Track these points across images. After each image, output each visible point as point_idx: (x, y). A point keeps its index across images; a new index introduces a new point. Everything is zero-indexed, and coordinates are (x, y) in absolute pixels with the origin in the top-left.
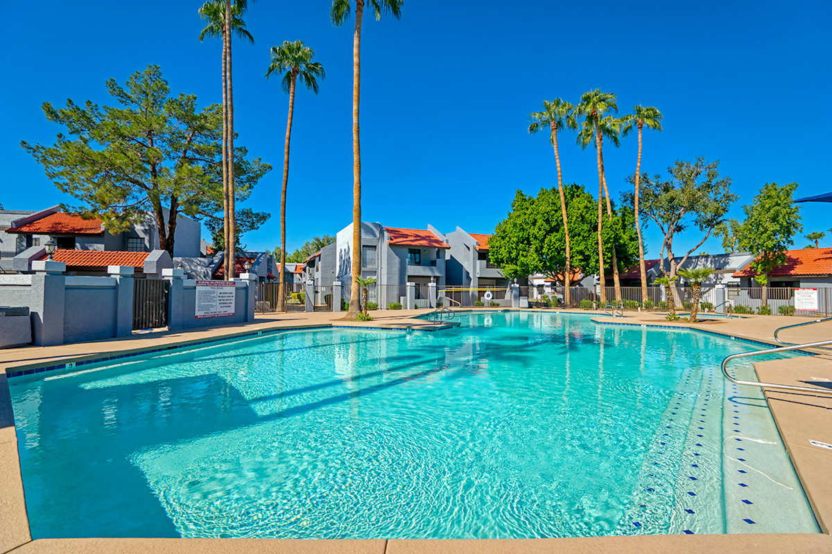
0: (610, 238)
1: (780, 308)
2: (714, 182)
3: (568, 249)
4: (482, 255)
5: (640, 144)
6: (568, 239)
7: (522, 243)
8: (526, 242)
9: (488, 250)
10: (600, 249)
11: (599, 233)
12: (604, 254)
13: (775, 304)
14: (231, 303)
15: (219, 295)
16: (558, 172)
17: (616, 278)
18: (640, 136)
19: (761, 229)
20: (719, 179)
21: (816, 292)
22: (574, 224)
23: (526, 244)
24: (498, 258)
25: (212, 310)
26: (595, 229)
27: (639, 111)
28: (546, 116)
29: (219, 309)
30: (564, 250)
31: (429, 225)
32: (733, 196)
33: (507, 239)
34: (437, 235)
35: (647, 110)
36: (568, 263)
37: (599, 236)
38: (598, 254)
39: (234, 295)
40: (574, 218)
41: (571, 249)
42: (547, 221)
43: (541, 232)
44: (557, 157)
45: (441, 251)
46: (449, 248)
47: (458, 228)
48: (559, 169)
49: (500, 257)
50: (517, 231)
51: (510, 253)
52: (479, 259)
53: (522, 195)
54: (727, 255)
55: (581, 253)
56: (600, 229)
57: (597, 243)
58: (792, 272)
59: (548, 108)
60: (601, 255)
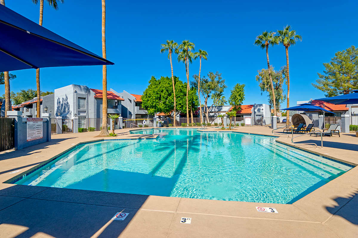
0: (191, 99)
1: (241, 124)
2: (220, 81)
3: (175, 103)
4: (138, 104)
5: (201, 64)
6: (175, 99)
7: (157, 99)
8: (158, 99)
9: (142, 102)
10: (187, 103)
11: (187, 97)
12: (188, 105)
13: (240, 123)
14: (41, 131)
15: (36, 126)
16: (172, 71)
17: (192, 114)
18: (201, 61)
19: (236, 98)
20: (222, 80)
21: (250, 119)
22: (178, 93)
23: (159, 100)
24: (146, 105)
25: (34, 136)
26: (186, 95)
27: (200, 51)
28: (167, 47)
29: (37, 135)
30: (174, 103)
31: (111, 89)
32: (226, 86)
33: (151, 97)
34: (116, 93)
35: (203, 52)
36: (175, 108)
37: (187, 98)
38: (186, 105)
39: (42, 126)
40: (178, 90)
41: (176, 102)
42: (167, 91)
43: (165, 95)
44: (171, 64)
45: (119, 101)
46: (124, 100)
47: (124, 91)
48: (172, 69)
49: (147, 105)
50: (155, 94)
51: (153, 103)
52: (136, 106)
53: (154, 78)
54: (222, 106)
55: (180, 104)
56: (187, 95)
57: (186, 101)
58: (241, 112)
59: (168, 43)
60: (187, 105)
